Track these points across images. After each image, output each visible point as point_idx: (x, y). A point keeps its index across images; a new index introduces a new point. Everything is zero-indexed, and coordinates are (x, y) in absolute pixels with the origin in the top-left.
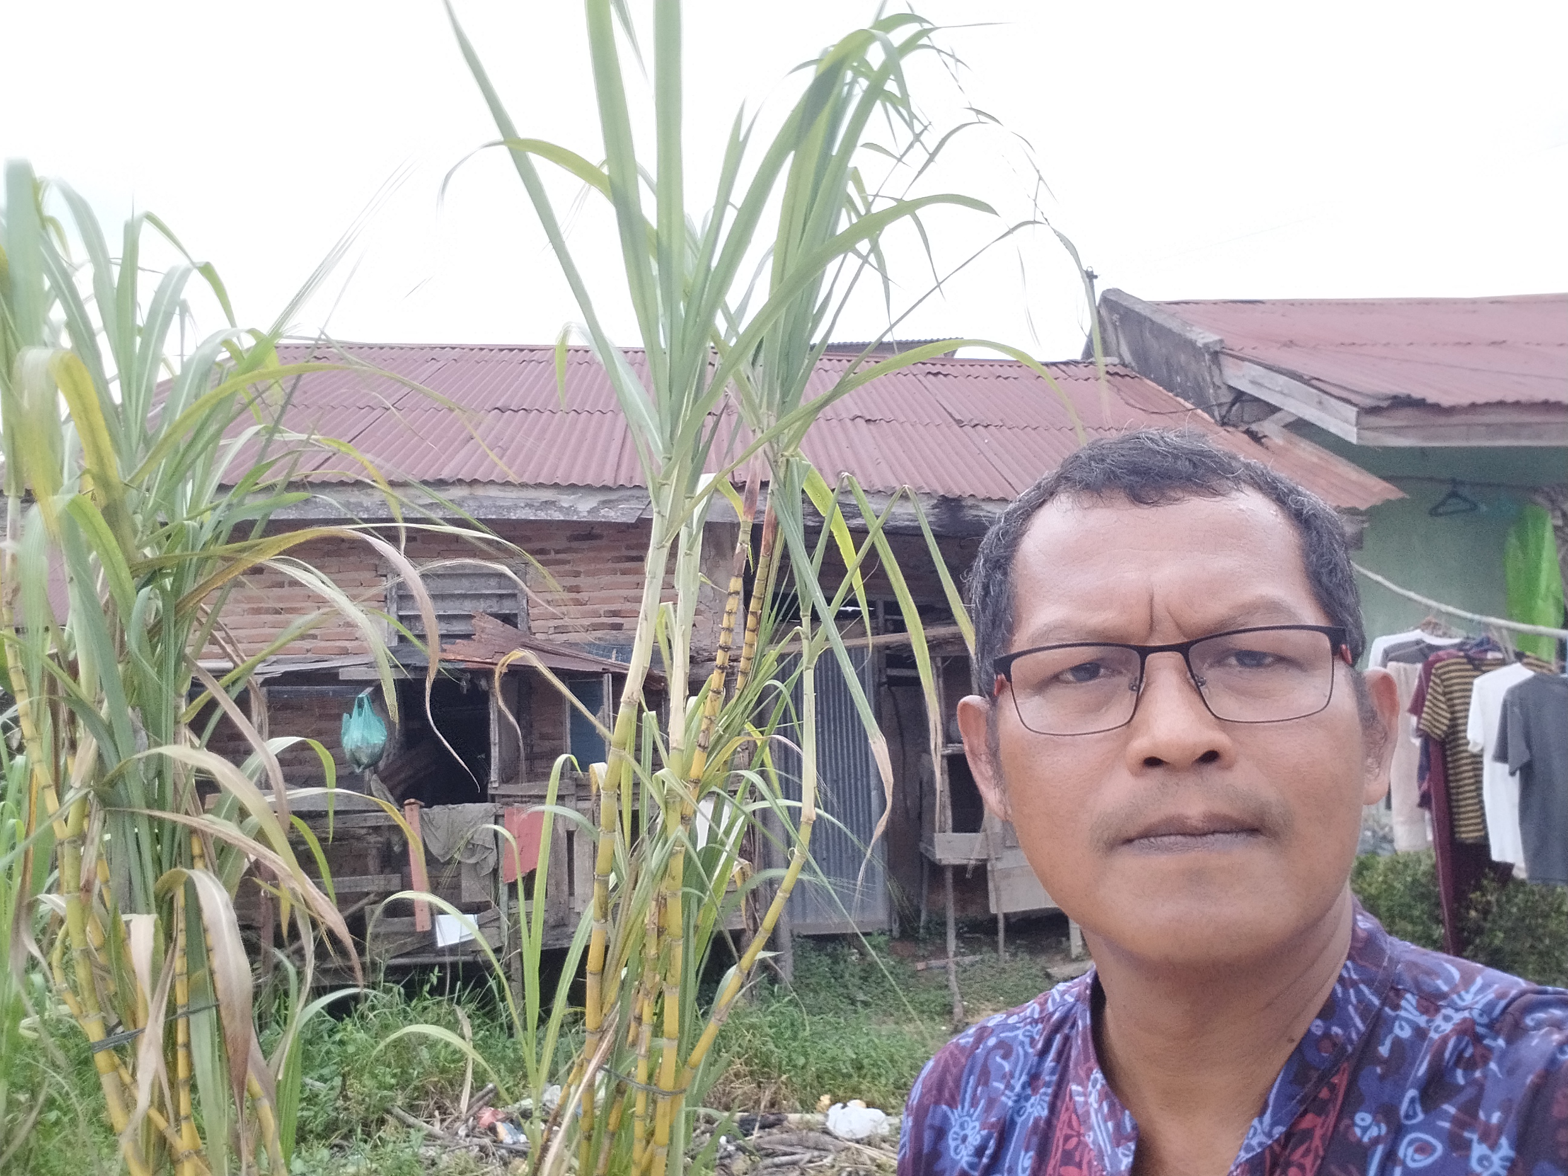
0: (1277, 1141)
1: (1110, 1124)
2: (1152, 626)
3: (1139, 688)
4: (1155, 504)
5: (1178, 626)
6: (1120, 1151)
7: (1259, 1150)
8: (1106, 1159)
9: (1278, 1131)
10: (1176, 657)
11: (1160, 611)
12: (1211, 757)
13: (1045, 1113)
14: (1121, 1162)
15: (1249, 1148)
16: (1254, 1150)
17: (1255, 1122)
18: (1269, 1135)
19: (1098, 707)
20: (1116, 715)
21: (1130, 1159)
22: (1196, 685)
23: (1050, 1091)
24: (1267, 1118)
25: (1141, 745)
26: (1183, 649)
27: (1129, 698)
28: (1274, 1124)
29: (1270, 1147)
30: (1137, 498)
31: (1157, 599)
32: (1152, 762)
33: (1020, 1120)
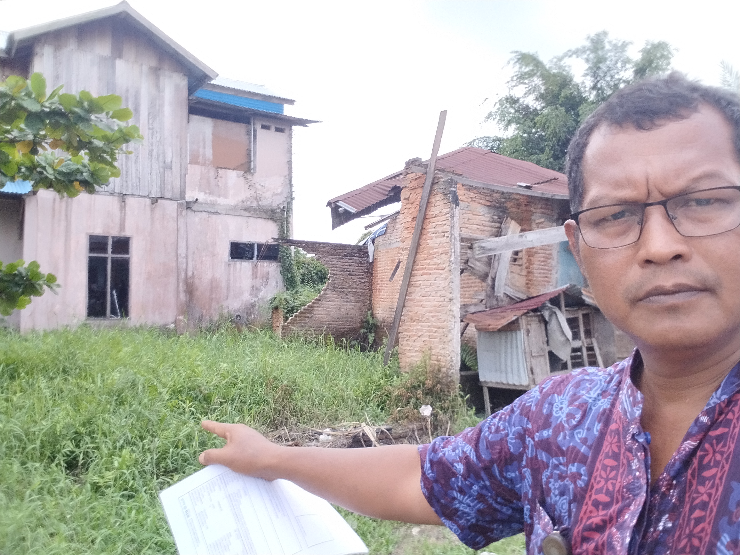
0: (724, 402)
1: (631, 398)
2: (649, 194)
3: (642, 224)
4: (650, 129)
5: (662, 194)
6: (635, 409)
7: (713, 405)
8: (628, 414)
9: (724, 397)
10: (661, 208)
11: (652, 188)
12: (678, 257)
13: (609, 406)
14: (635, 413)
15: (708, 404)
16: (710, 404)
17: (714, 394)
18: (719, 399)
19: (624, 233)
20: (632, 237)
21: (640, 411)
22: (671, 220)
23: (612, 398)
24: (719, 392)
25: (642, 254)
26: (663, 203)
27: (638, 228)
28: (722, 395)
29: (719, 404)
30: (640, 127)
31: (650, 181)
32: (648, 262)
33: (594, 408)
